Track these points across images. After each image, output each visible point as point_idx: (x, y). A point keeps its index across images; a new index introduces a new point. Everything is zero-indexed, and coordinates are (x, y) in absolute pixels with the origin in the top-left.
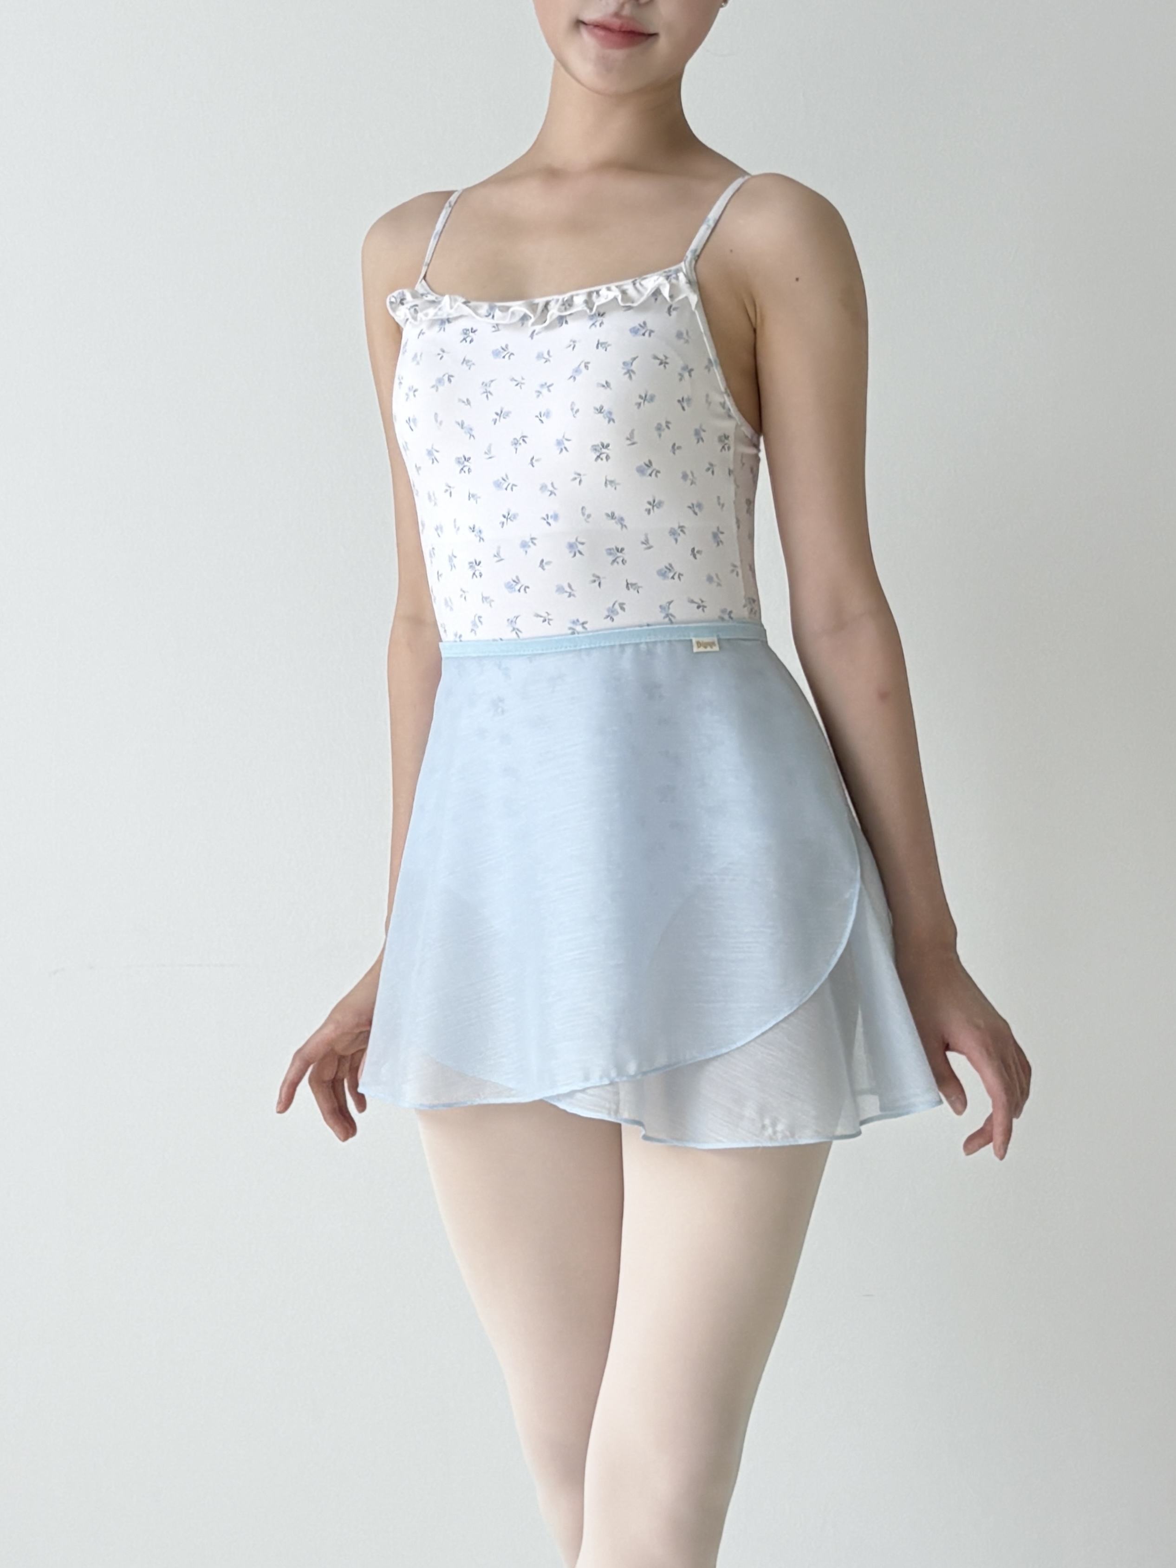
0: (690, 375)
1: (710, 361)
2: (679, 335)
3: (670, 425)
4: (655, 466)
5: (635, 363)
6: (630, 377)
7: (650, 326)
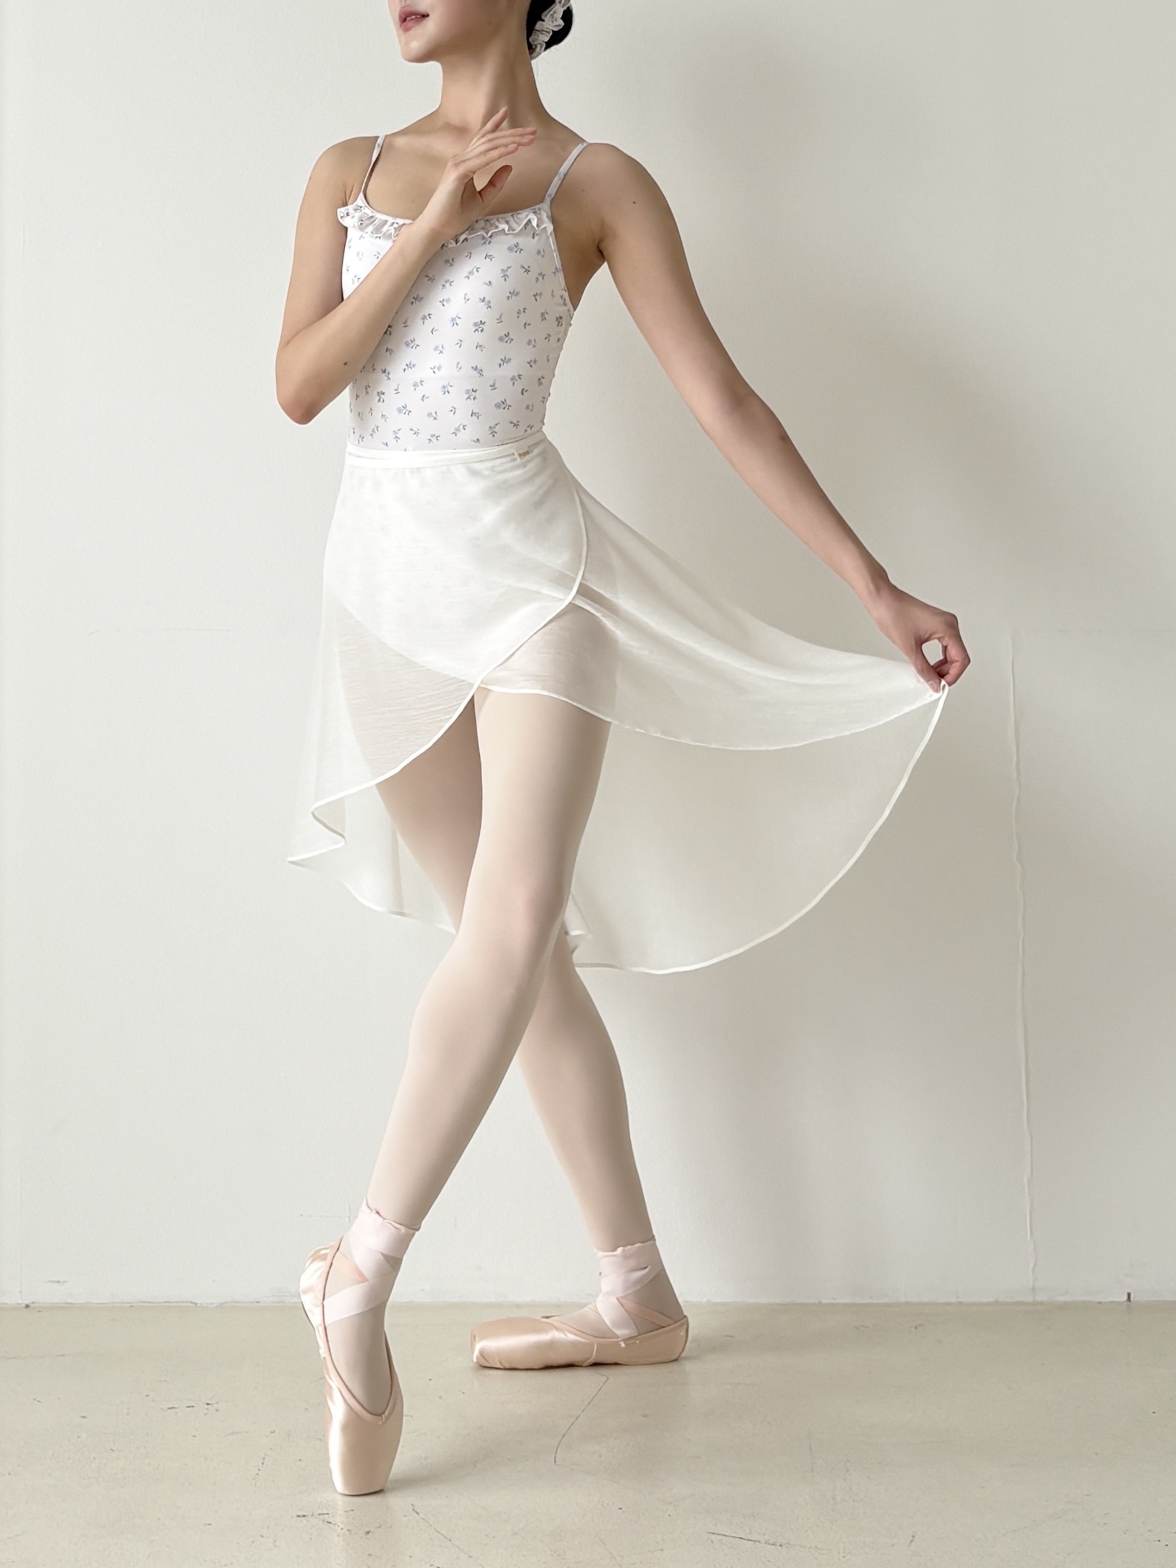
0: (543, 278)
1: (556, 269)
2: (539, 252)
3: (525, 310)
4: (511, 336)
5: (509, 270)
6: (505, 280)
7: (521, 247)
